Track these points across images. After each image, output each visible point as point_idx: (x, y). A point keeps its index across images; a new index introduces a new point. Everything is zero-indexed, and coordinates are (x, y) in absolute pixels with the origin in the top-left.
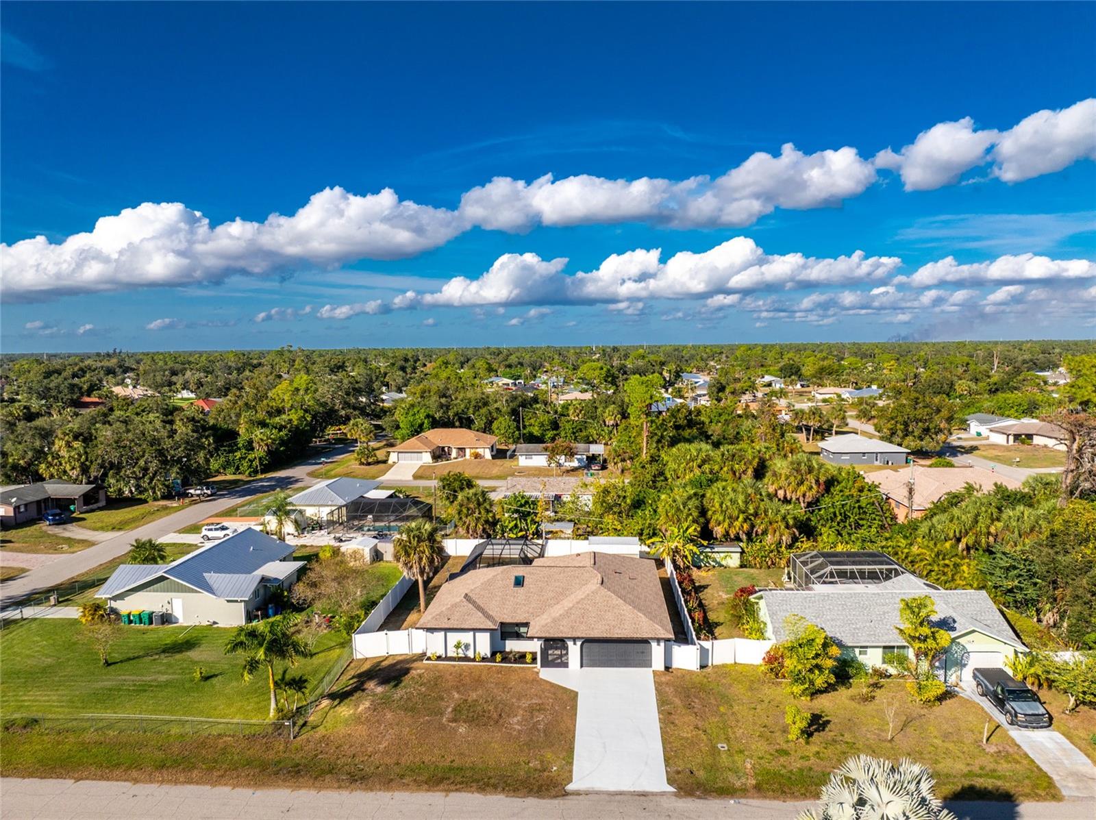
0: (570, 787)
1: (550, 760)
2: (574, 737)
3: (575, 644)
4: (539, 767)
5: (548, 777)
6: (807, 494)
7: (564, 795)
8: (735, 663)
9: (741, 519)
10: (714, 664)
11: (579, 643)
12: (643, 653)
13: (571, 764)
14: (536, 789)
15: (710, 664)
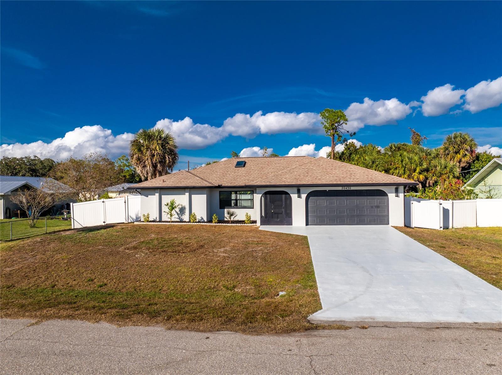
0: (318, 316)
1: (273, 283)
2: (311, 263)
3: (299, 197)
4: (252, 292)
5: (269, 305)
6: (463, 160)
7: (307, 329)
8: (477, 226)
9: (418, 171)
10: (455, 226)
11: (304, 196)
12: (378, 207)
13: (314, 287)
14: (241, 318)
15: (450, 227)
